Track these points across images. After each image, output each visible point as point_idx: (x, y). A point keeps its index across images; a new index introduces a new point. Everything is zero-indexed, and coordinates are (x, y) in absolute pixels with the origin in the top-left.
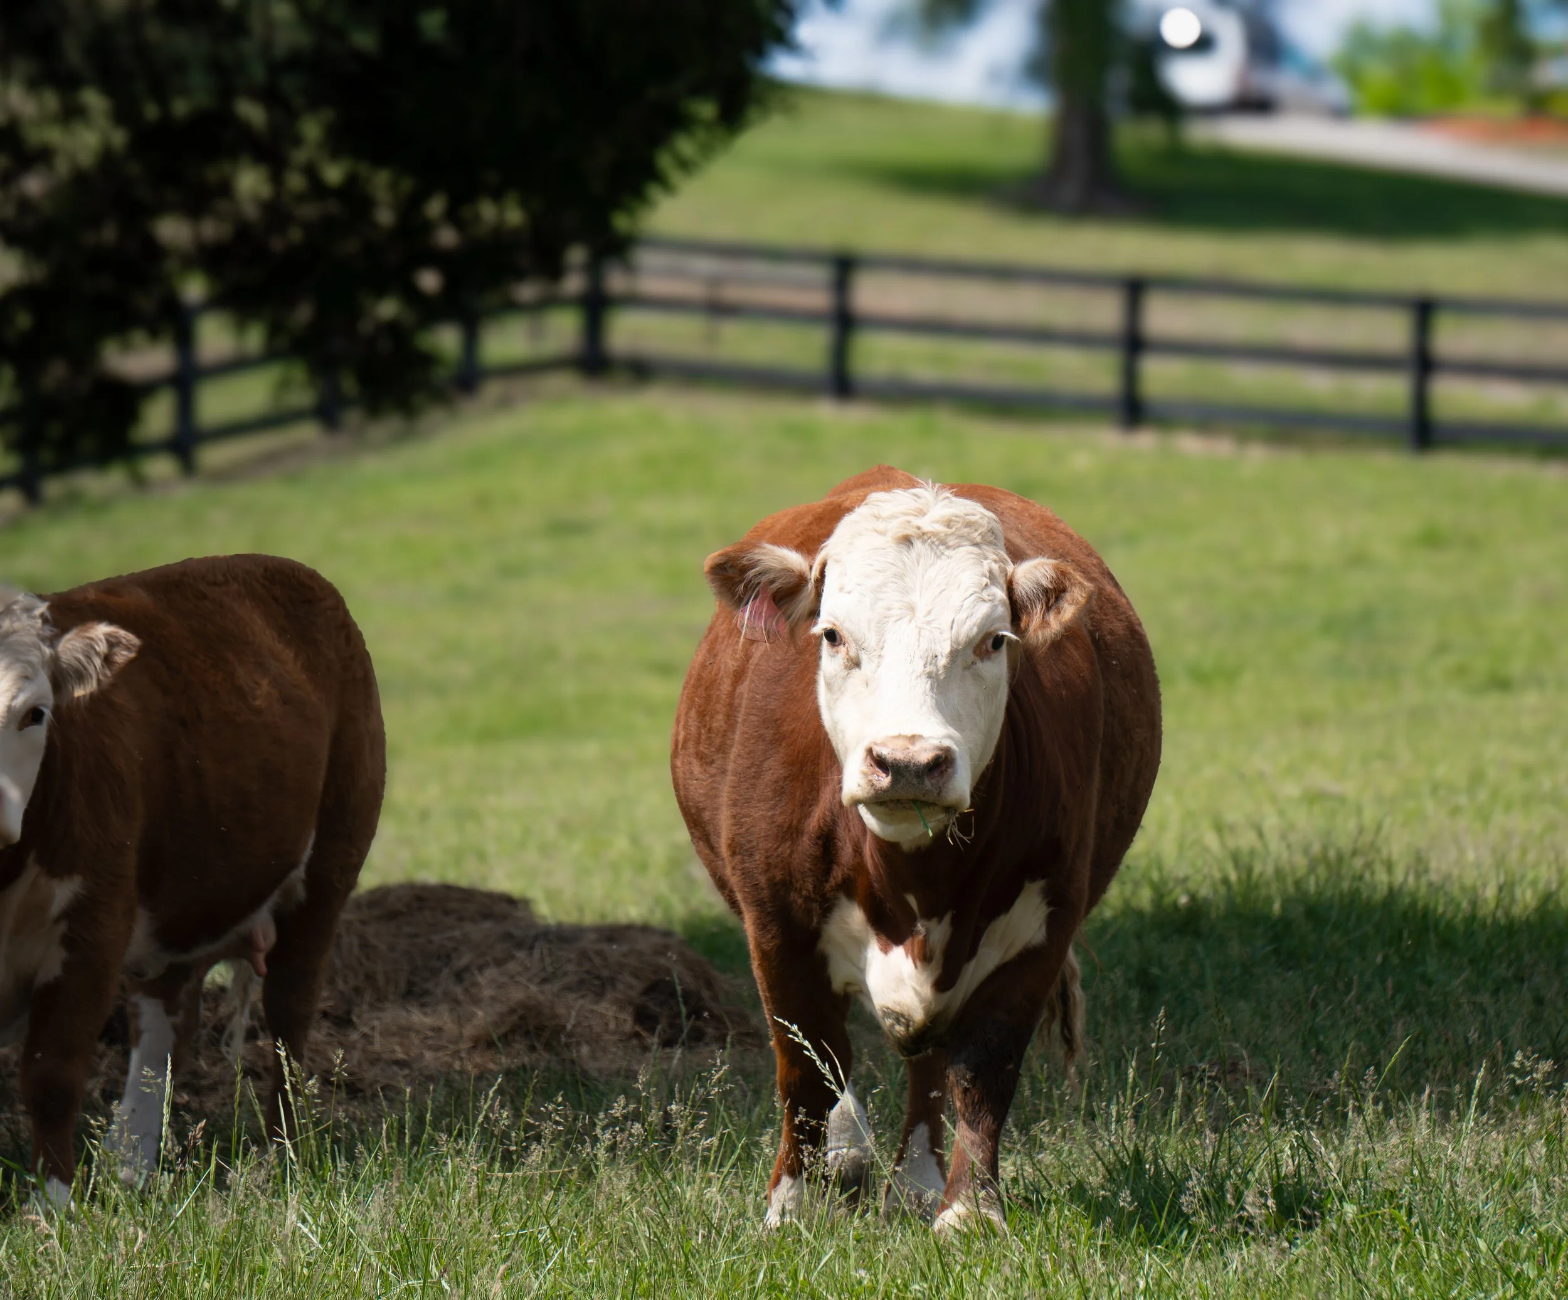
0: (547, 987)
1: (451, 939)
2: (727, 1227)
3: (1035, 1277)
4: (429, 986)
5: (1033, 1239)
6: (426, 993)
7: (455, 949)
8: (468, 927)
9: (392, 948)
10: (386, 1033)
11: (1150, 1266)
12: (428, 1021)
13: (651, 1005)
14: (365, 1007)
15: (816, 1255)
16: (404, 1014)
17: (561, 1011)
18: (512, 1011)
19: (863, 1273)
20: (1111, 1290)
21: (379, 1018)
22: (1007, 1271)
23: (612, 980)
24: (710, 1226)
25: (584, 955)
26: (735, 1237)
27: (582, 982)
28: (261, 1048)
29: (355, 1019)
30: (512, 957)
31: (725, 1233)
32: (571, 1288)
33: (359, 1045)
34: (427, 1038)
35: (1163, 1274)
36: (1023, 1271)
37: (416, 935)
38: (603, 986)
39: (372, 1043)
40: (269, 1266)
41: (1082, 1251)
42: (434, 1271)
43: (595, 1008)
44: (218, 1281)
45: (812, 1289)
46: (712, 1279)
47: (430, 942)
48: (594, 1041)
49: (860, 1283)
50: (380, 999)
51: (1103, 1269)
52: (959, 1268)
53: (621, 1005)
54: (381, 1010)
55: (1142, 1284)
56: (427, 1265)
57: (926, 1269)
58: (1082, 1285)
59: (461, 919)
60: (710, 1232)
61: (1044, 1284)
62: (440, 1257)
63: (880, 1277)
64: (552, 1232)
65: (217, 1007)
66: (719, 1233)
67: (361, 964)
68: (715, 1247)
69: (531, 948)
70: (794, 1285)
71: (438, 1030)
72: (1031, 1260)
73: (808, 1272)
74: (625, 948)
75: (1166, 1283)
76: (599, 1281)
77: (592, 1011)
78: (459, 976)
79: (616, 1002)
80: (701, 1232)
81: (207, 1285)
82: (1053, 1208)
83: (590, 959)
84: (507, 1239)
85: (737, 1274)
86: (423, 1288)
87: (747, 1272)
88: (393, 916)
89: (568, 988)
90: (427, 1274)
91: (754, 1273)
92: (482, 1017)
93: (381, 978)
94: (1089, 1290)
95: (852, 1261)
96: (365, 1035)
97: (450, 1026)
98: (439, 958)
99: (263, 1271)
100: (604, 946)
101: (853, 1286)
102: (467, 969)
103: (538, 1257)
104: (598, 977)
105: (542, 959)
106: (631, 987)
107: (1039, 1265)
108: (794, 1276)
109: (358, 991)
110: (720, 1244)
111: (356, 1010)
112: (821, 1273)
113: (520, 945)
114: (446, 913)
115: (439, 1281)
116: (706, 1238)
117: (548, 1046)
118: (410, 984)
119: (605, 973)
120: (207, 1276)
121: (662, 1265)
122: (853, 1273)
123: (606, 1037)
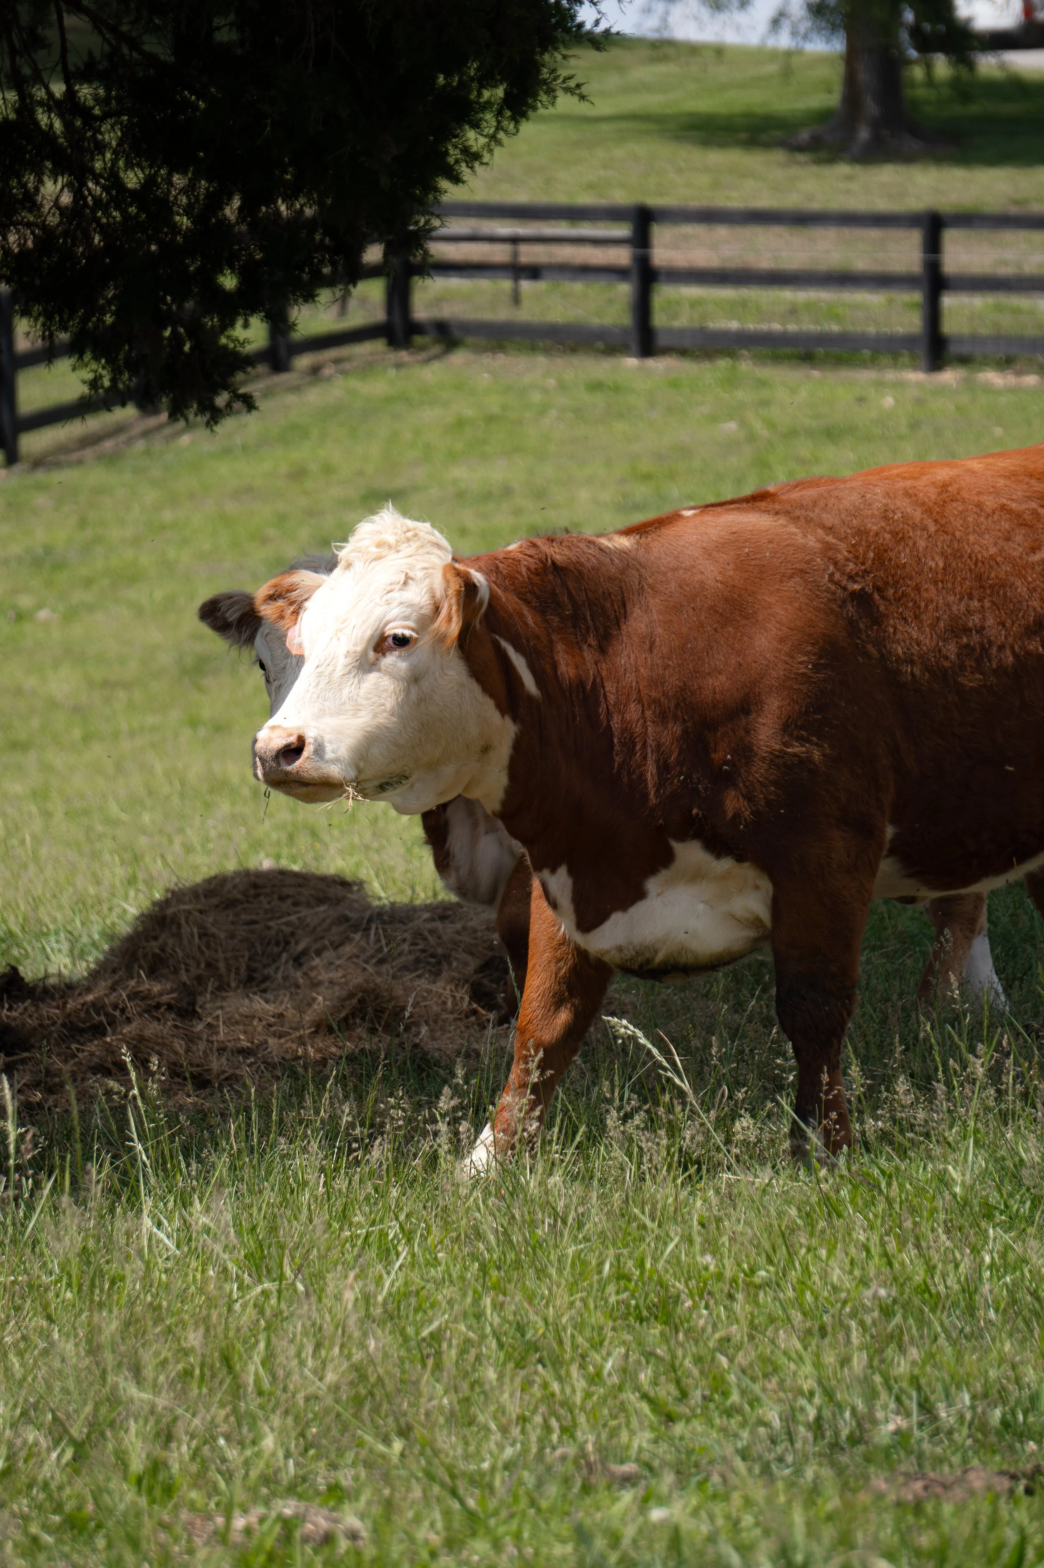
0: (385, 968)
1: (287, 924)
2: (572, 1216)
3: (881, 1256)
4: (270, 971)
5: (876, 1216)
6: (266, 979)
7: (293, 934)
8: (304, 912)
9: (232, 936)
10: (230, 1022)
11: (995, 1240)
12: (270, 1008)
13: (485, 981)
14: (208, 996)
15: (663, 1240)
16: (247, 1001)
17: (399, 992)
18: (351, 995)
19: (708, 1258)
20: (957, 1266)
21: (222, 1008)
22: (853, 1251)
23: (447, 957)
24: (556, 1215)
25: (418, 935)
26: (580, 1225)
27: (417, 961)
28: (110, 1044)
29: (199, 1010)
30: (348, 939)
31: (570, 1220)
32: (423, 1284)
33: (205, 1037)
34: (270, 1025)
35: (1007, 1248)
36: (868, 1251)
37: (254, 922)
38: (439, 963)
39: (217, 1033)
40: (128, 1273)
41: (925, 1228)
42: (288, 1272)
43: (434, 988)
44: (80, 1290)
45: (660, 1277)
46: (560, 1271)
47: (268, 928)
48: (434, 1021)
49: (706, 1268)
50: (222, 987)
51: (948, 1243)
52: (803, 1251)
53: (457, 983)
54: (224, 999)
55: (988, 1259)
56: (281, 1266)
57: (771, 1252)
58: (927, 1263)
59: (296, 904)
60: (555, 1221)
61: (890, 1264)
62: (293, 1258)
63: (726, 1261)
64: (401, 1227)
65: (65, 1003)
66: (564, 1222)
67: (202, 952)
68: (562, 1235)
69: (367, 929)
70: (642, 1273)
71: (281, 1016)
72: (875, 1238)
73: (655, 1260)
74: (459, 926)
75: (1011, 1257)
76: (450, 1276)
77: (429, 991)
78: (298, 960)
79: (452, 980)
80: (547, 1221)
81: (69, 1295)
82: (895, 1184)
83: (425, 939)
84: (358, 1236)
85: (585, 1263)
86: (279, 1291)
87: (594, 1262)
88: (230, 904)
89: (405, 968)
90: (281, 1277)
91: (601, 1264)
92: (321, 1002)
93: (222, 966)
94: (934, 1267)
95: (697, 1247)
96: (209, 1025)
97: (291, 1013)
98: (278, 944)
99: (123, 1279)
100: (438, 925)
101: (699, 1272)
102: (304, 953)
103: (387, 1253)
104: (433, 956)
105: (378, 941)
106: (466, 964)
107: (883, 1244)
108: (641, 1265)
109: (199, 979)
110: (566, 1233)
111: (200, 1000)
112: (668, 1262)
113: (355, 928)
114: (282, 898)
115: (293, 1284)
116: (553, 1227)
117: (387, 1028)
118: (250, 970)
119: (440, 951)
120: (69, 1285)
121: (511, 1256)
122: (698, 1258)
123: (445, 1016)
